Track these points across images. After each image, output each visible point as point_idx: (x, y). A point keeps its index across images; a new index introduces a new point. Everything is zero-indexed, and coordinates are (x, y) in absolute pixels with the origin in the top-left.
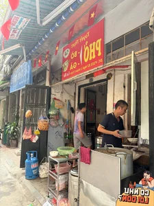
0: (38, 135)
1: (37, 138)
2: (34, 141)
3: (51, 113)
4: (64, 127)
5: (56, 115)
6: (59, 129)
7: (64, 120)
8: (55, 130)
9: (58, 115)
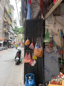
0: (36, 60)
1: (35, 62)
2: (33, 65)
3: (46, 41)
4: (58, 53)
5: (50, 43)
6: (53, 55)
7: (58, 48)
8: (51, 55)
9: (52, 42)
